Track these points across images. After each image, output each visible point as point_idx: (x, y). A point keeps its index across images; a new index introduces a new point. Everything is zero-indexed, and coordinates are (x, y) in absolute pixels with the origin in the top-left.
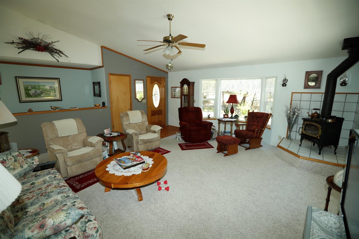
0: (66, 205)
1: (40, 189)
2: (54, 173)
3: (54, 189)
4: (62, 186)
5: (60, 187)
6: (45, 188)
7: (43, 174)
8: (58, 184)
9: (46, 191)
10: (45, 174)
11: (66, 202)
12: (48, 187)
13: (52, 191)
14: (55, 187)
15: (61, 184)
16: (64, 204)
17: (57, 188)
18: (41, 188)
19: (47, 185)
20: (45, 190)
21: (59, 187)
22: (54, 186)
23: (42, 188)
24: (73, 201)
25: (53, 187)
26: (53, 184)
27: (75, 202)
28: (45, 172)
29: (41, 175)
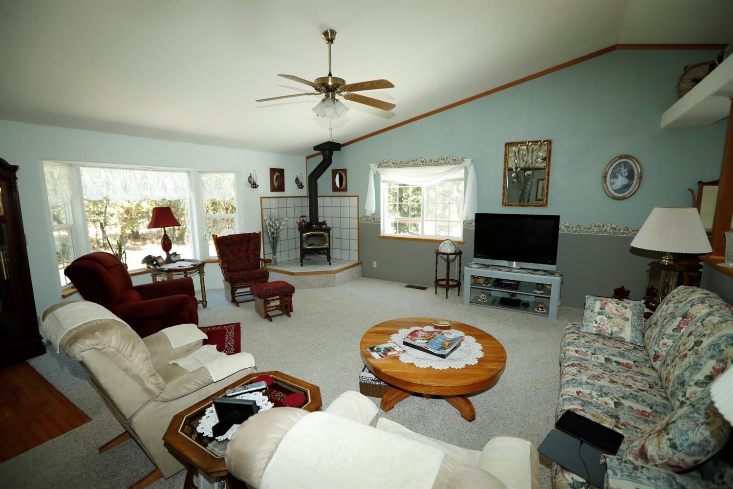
0: (586, 342)
1: (613, 382)
2: (575, 400)
3: (590, 367)
4: (575, 366)
5: (580, 364)
6: (603, 378)
7: (599, 411)
8: (579, 371)
9: (603, 371)
10: (595, 409)
11: (584, 344)
12: (599, 377)
13: (594, 367)
14: (587, 369)
15: (576, 369)
16: (588, 344)
17: (585, 367)
18: (610, 382)
19: (599, 380)
20: (605, 375)
21: (582, 366)
22: (589, 371)
23: (609, 380)
24: (577, 341)
25: (592, 371)
26: (588, 377)
27: (575, 339)
28: (593, 416)
29: (603, 411)
